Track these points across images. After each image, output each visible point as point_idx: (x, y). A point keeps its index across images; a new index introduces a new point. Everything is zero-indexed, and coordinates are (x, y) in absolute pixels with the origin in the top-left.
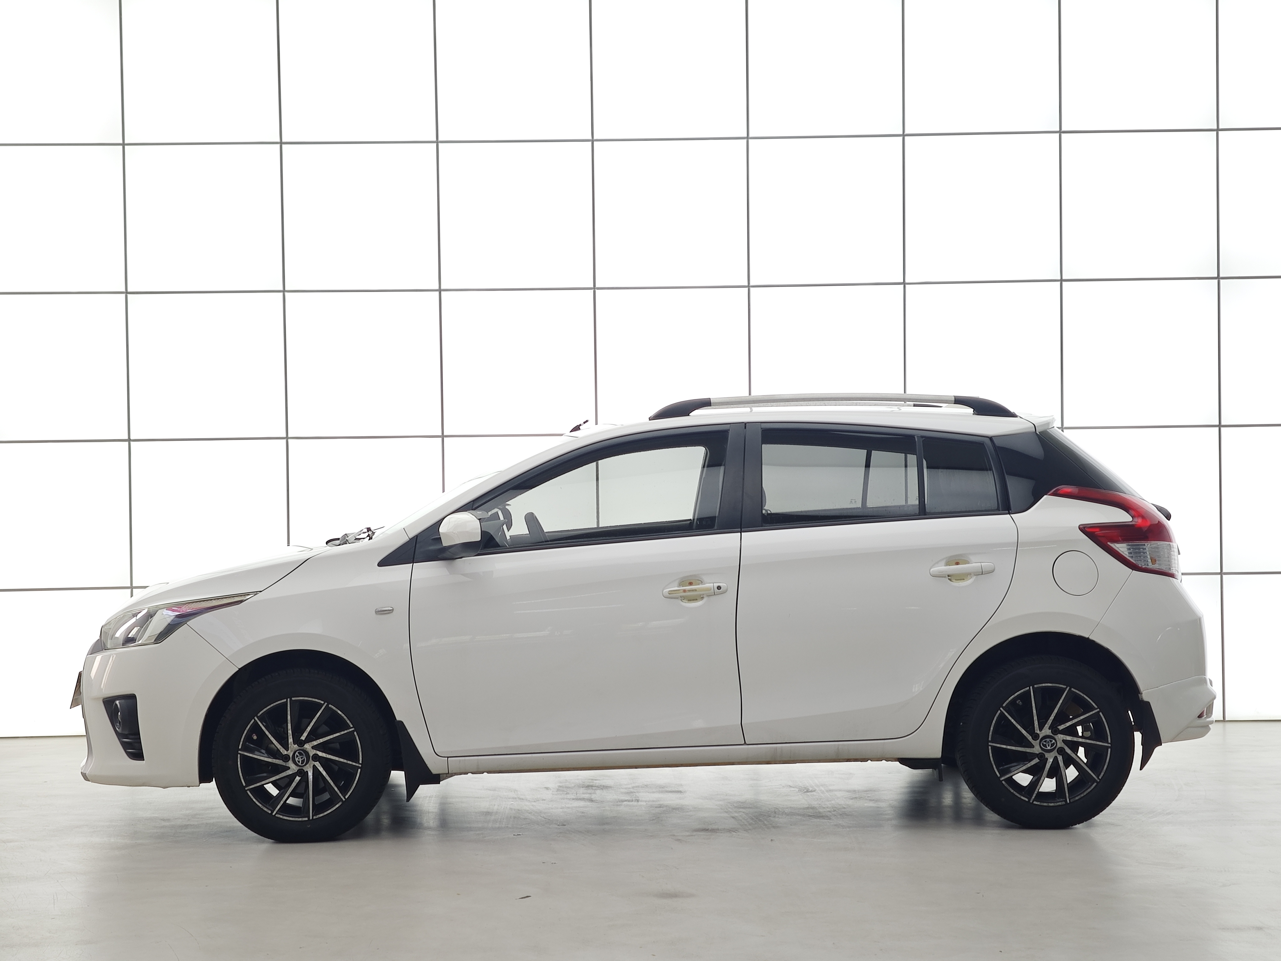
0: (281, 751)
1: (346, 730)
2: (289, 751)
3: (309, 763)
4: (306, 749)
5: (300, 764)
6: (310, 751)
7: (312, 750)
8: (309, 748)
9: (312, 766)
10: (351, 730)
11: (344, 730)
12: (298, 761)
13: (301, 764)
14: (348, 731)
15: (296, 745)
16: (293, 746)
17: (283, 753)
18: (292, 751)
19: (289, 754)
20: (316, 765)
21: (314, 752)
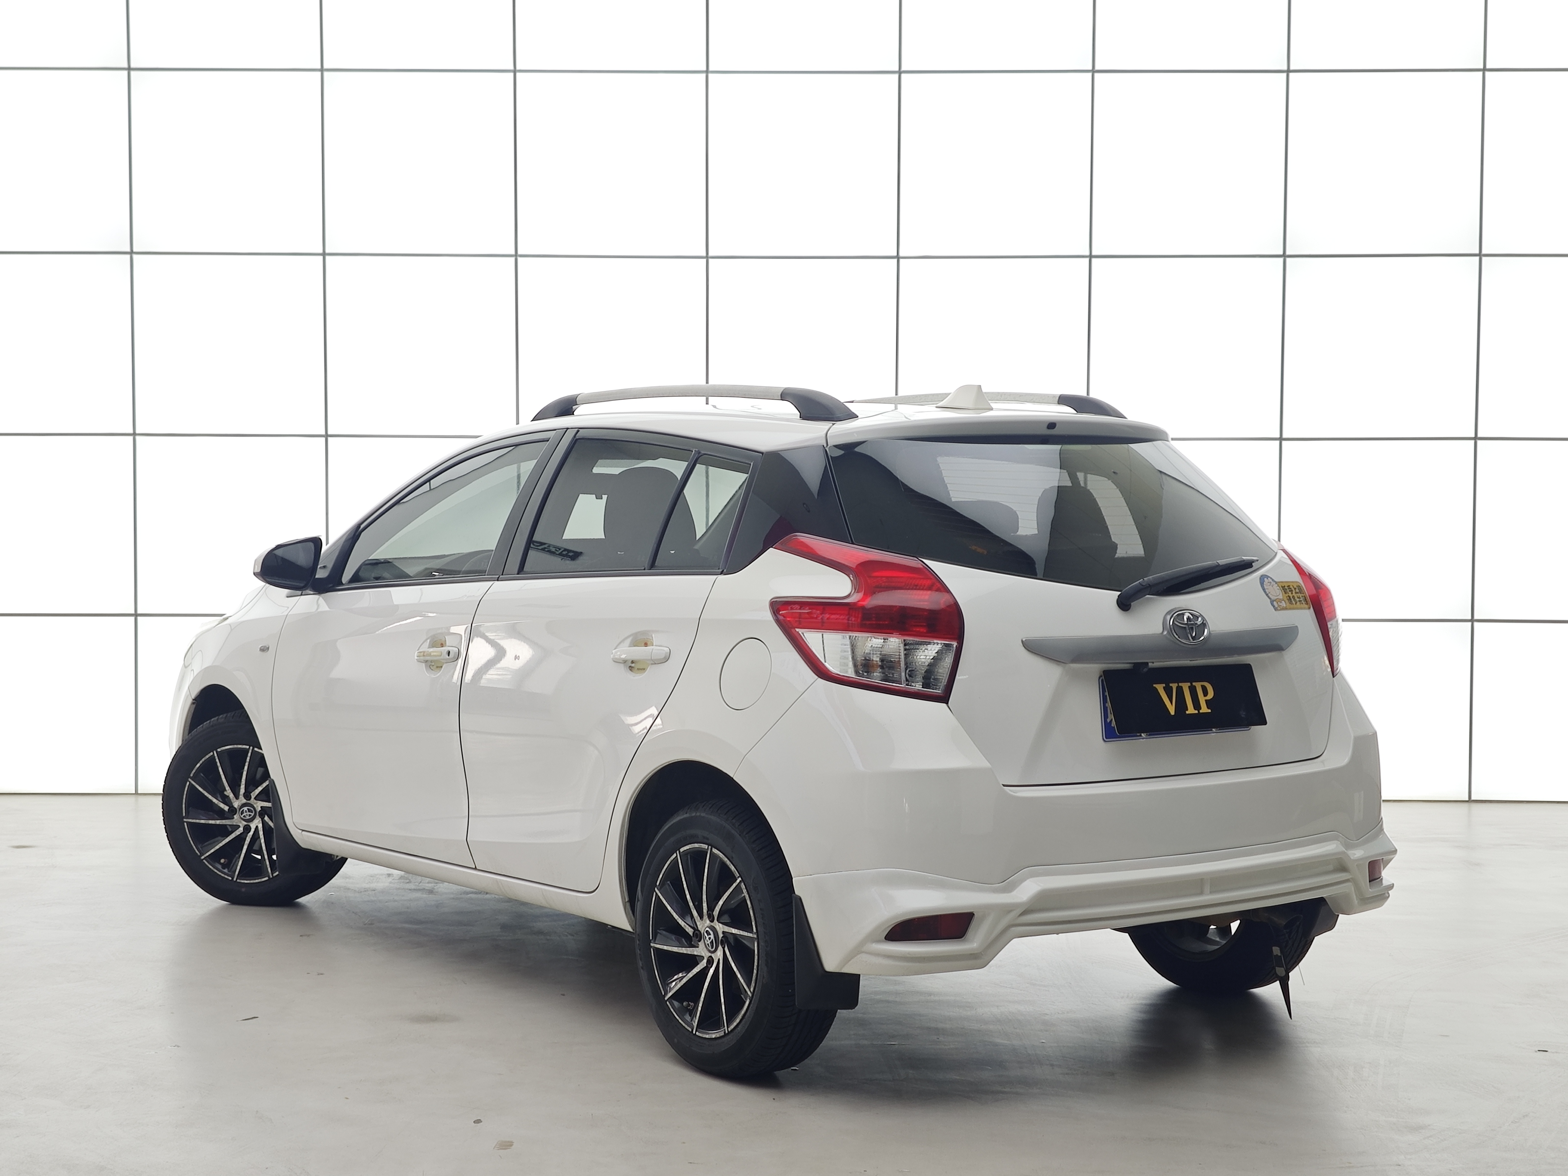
0: (239, 833)
1: (215, 760)
2: (241, 825)
3: (253, 804)
4: (239, 806)
5: (253, 814)
6: (241, 801)
7: (240, 799)
8: (238, 802)
9: (255, 801)
10: (216, 755)
11: (216, 762)
12: (249, 816)
13: (252, 812)
14: (216, 758)
15: (235, 816)
16: (236, 820)
17: (241, 832)
18: (241, 822)
19: (244, 825)
20: (255, 796)
21: (241, 797)
